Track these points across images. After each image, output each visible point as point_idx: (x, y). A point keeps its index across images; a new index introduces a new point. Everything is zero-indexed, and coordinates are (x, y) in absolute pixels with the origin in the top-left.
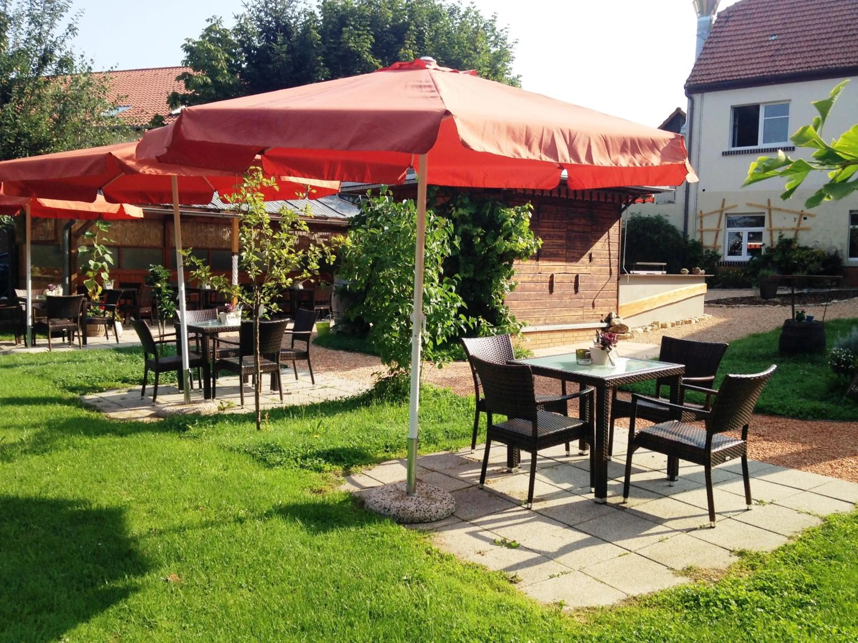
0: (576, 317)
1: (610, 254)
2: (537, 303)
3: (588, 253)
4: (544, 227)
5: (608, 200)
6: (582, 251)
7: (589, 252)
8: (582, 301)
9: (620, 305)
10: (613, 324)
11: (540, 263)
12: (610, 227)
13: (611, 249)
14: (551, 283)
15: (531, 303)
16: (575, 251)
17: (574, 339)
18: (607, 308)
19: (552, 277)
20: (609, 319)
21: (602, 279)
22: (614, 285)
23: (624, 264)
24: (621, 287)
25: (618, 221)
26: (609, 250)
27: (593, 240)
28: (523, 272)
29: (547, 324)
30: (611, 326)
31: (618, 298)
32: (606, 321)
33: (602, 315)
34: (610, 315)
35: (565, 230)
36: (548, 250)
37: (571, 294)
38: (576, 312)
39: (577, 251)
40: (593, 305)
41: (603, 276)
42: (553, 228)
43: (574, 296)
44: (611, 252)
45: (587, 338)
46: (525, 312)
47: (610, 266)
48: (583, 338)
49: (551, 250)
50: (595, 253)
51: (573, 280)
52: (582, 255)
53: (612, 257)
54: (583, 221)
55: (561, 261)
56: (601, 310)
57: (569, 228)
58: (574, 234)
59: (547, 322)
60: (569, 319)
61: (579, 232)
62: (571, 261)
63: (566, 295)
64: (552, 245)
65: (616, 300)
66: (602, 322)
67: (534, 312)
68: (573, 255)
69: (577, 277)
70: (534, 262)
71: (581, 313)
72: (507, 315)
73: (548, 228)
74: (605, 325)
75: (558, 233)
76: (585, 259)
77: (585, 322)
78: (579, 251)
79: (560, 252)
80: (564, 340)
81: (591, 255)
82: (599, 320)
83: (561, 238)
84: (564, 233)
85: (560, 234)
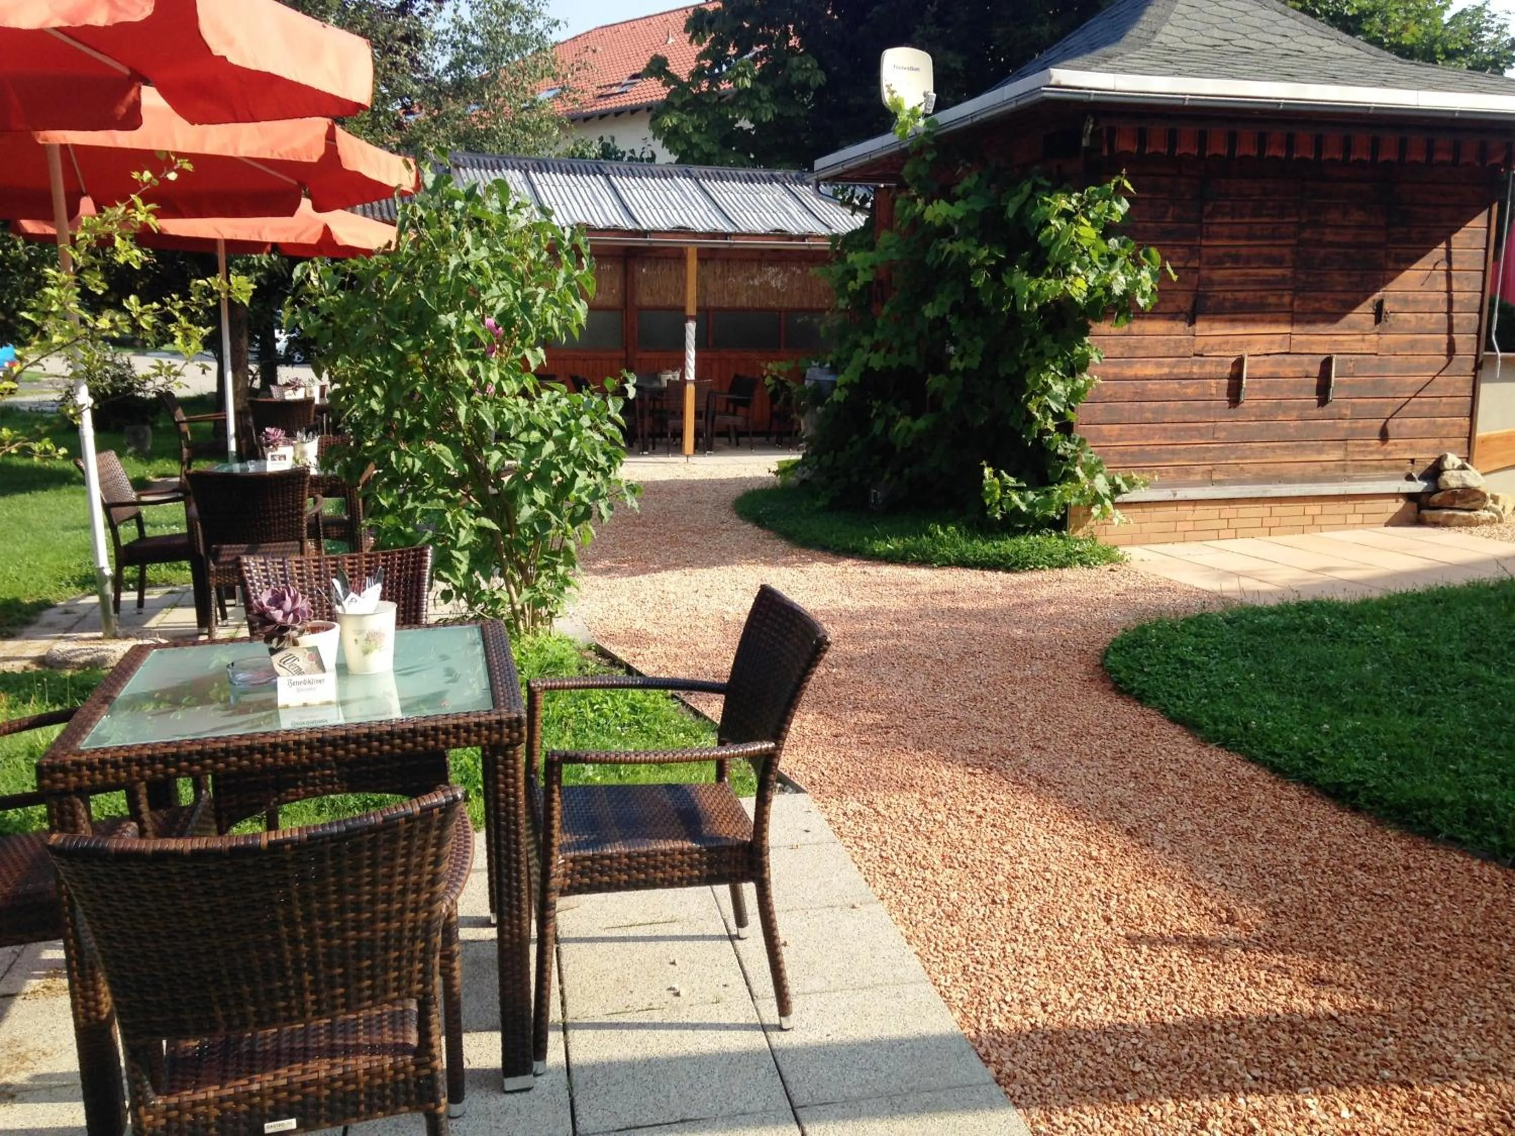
0: (1316, 467)
1: (1450, 302)
2: (1183, 430)
3: (1370, 300)
4: (1217, 236)
5: (1439, 157)
6: (1349, 297)
7: (1377, 296)
8: (1346, 424)
9: (1481, 432)
10: (1442, 486)
11: (1200, 327)
12: (1456, 229)
13: (1455, 286)
14: (1236, 379)
15: (1165, 429)
16: (1320, 295)
17: (1309, 520)
18: (1435, 441)
19: (1239, 363)
20: (1435, 472)
21: (1420, 368)
22: (1463, 383)
23: (1494, 328)
24: (1485, 389)
25: (1485, 214)
26: (1449, 291)
27: (1391, 265)
28: (1141, 353)
29: (1213, 482)
30: (1438, 490)
31: (1472, 415)
32: (1423, 477)
33: (1413, 461)
34: (1440, 461)
35: (1293, 242)
36: (1229, 295)
37: (1304, 407)
38: (1320, 451)
39: (1331, 296)
40: (1384, 436)
41: (1424, 360)
42: (1250, 237)
43: (1317, 412)
44: (1455, 295)
45: (1352, 519)
46: (1143, 452)
47: (1450, 331)
48: (1340, 520)
49: (1241, 295)
50: (1396, 300)
51: (1316, 370)
52: (1351, 306)
53: (1456, 308)
54: (1357, 216)
55: (1275, 321)
56: (1412, 448)
57: (1307, 234)
58: (1322, 252)
59: (1215, 477)
60: (1295, 470)
61: (1338, 245)
62: (1309, 322)
63: (1287, 410)
64: (1244, 283)
65: (1466, 422)
66: (1410, 478)
67: (1173, 452)
68: (1317, 305)
69: (1327, 364)
70: (1180, 326)
71: (1336, 455)
72: (1075, 459)
73: (1232, 237)
74: (1418, 486)
75: (1266, 250)
76: (1363, 314)
77: (1350, 479)
78: (1342, 296)
79: (1272, 300)
80: (1268, 522)
81: (1380, 305)
82: (1404, 473)
83: (1276, 262)
84: (1286, 251)
85: (1275, 251)
